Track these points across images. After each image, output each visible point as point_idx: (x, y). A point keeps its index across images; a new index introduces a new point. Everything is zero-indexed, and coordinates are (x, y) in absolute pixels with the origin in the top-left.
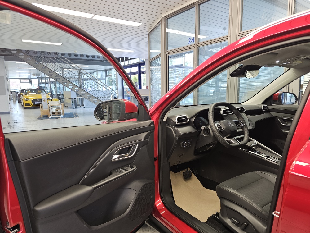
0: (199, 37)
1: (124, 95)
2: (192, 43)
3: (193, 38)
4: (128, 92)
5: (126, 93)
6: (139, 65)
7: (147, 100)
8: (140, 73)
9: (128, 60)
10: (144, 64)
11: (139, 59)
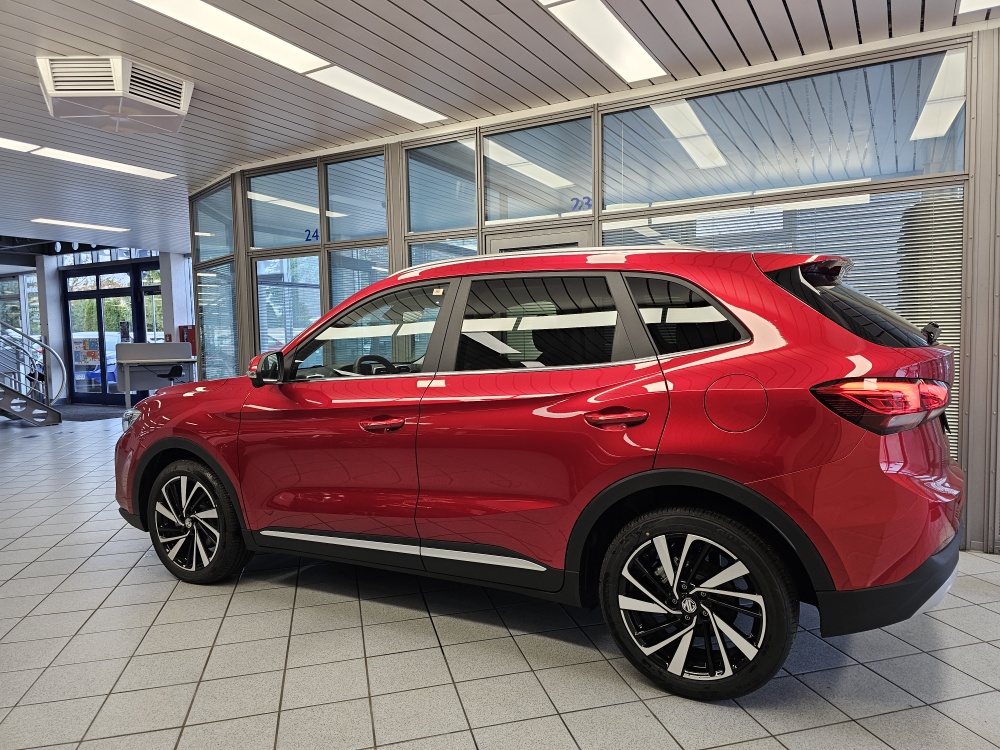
0: (329, 214)
1: (75, 363)
2: (314, 241)
3: (316, 231)
4: (89, 354)
5: (81, 358)
6: (135, 268)
7: (180, 375)
8: (137, 293)
9: (73, 251)
10: (153, 264)
11: (133, 250)
